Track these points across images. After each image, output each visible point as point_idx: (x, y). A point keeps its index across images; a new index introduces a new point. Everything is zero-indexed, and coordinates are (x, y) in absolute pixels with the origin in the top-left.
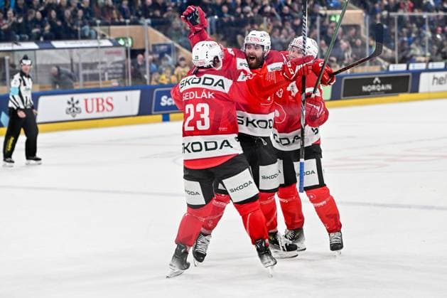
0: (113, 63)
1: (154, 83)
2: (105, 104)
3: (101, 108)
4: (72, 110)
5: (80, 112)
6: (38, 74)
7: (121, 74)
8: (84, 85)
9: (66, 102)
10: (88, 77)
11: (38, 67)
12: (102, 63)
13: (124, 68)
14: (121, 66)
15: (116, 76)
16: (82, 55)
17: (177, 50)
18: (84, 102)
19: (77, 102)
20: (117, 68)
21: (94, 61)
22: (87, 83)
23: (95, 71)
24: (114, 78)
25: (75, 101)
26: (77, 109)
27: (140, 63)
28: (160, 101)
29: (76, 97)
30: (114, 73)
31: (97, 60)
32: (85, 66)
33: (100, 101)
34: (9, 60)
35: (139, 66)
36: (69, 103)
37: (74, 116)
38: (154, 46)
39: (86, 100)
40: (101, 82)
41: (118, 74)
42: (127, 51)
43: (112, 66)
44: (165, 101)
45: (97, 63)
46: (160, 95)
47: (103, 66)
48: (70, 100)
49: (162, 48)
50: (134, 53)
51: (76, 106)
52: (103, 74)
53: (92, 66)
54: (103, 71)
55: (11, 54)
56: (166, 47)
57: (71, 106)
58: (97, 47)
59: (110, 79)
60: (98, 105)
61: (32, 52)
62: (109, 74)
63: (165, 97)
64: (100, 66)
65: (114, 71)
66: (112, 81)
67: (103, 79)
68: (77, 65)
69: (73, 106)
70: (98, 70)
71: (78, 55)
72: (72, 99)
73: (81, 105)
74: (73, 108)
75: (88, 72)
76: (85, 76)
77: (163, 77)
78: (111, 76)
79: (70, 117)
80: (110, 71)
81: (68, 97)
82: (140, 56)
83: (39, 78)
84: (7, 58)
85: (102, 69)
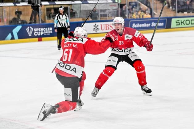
0: (113, 10)
1: (129, 18)
2: (109, 27)
3: (107, 28)
4: (95, 29)
5: (99, 30)
6: (82, 14)
7: (116, 14)
8: (101, 19)
9: (93, 26)
10: (102, 16)
11: (82, 11)
12: (108, 10)
13: (117, 12)
14: (116, 11)
15: (114, 15)
16: (100, 7)
17: (140, 4)
18: (100, 26)
19: (98, 26)
20: (114, 12)
21: (105, 9)
22: (102, 18)
23: (105, 13)
24: (113, 16)
25: (97, 25)
26: (98, 28)
27: (124, 10)
28: (132, 26)
29: (97, 24)
30: (113, 14)
31: (106, 9)
32: (101, 11)
33: (107, 25)
34: (70, 8)
35: (123, 11)
36: (94, 26)
37: (96, 32)
38: (130, 3)
39: (101, 25)
40: (107, 17)
41: (115, 14)
42: (118, 5)
43: (113, 11)
44: (134, 26)
45: (106, 10)
46: (132, 23)
47: (109, 11)
48: (95, 25)
49: (133, 3)
50: (121, 6)
51: (97, 27)
52: (109, 14)
53: (104, 11)
54: (108, 13)
55: (71, 5)
56: (135, 3)
57: (95, 27)
58: (106, 3)
59: (111, 16)
60: (106, 27)
61: (79, 5)
62: (111, 14)
63: (134, 24)
64: (107, 11)
65: (113, 13)
66: (112, 17)
67: (109, 16)
68: (98, 10)
69: (96, 27)
70: (107, 13)
71: (98, 6)
72: (96, 25)
73: (99, 27)
74: (96, 28)
75: (102, 13)
76: (101, 15)
77: (134, 15)
78: (112, 15)
79: (94, 32)
80: (111, 13)
81: (94, 24)
82: (124, 7)
83: (82, 16)
84: (69, 7)
85: (108, 12)
